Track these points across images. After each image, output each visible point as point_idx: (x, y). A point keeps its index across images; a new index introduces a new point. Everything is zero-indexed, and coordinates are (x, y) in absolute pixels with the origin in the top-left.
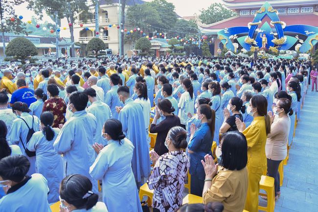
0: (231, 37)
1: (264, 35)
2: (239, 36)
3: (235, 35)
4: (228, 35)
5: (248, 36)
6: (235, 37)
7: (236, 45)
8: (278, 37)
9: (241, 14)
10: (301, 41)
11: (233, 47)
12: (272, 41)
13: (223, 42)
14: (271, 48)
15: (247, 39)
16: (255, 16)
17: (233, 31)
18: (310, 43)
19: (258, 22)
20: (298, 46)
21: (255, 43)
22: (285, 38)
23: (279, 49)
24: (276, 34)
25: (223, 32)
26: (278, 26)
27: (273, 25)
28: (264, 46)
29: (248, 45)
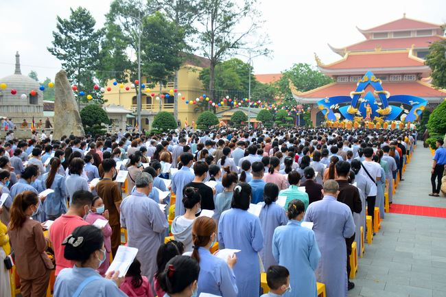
0: (333, 107)
1: (368, 105)
2: (341, 105)
3: (337, 105)
4: (329, 105)
5: (350, 106)
6: (337, 106)
7: (338, 116)
8: (382, 107)
9: (339, 80)
10: (406, 111)
11: (335, 118)
12: (377, 111)
13: (323, 112)
14: (376, 118)
15: (350, 109)
16: (358, 84)
17: (334, 100)
18: (415, 113)
19: (361, 90)
20: (403, 116)
21: (359, 113)
22: (390, 108)
23: (384, 119)
24: (380, 104)
25: (323, 102)
26: (382, 95)
27: (377, 95)
28: (368, 116)
29: (352, 116)
